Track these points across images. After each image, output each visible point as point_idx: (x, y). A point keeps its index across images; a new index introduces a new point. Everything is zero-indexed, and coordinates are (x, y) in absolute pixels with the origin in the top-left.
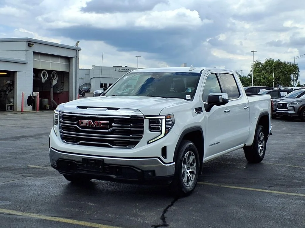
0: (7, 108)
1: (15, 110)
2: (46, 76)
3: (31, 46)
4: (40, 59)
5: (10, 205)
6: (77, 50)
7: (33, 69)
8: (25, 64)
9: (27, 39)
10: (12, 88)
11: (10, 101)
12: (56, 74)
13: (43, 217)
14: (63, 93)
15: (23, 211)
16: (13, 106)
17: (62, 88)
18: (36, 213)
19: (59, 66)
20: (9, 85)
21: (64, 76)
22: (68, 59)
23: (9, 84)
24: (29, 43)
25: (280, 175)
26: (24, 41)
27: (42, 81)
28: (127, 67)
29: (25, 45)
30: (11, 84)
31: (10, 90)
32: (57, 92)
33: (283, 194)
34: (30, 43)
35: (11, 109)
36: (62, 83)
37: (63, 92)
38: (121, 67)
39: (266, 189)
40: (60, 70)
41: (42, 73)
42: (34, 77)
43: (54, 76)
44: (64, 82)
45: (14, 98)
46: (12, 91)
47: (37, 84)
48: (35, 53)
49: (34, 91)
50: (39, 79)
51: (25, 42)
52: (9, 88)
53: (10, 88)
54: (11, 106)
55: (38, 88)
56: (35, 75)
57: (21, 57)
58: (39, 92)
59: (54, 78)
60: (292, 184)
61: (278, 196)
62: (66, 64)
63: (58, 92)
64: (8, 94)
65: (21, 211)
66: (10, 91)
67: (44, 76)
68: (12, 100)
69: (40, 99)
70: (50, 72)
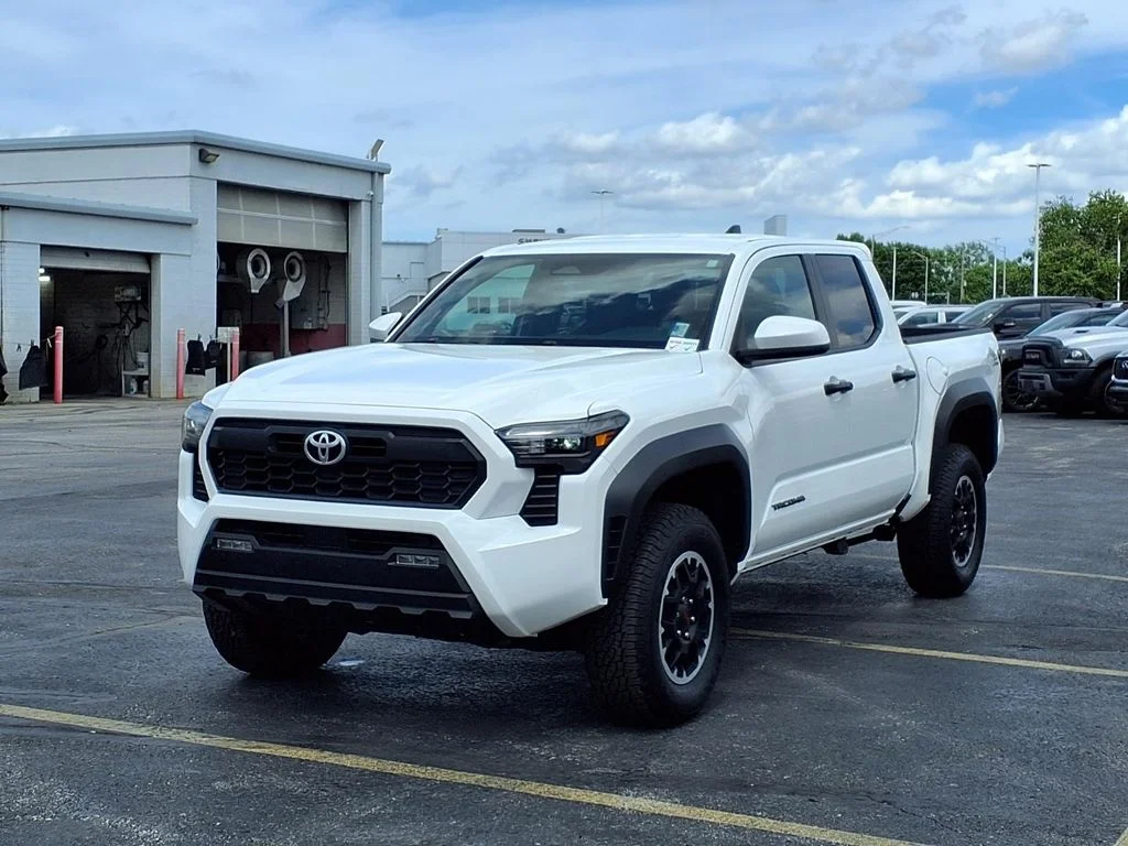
0: (128, 386)
1: (153, 394)
2: (263, 270)
3: (208, 162)
4: (242, 208)
5: (111, 705)
6: (375, 173)
7: (218, 243)
8: (190, 225)
9: (195, 137)
10: (142, 314)
11: (136, 362)
12: (300, 262)
13: (219, 741)
14: (326, 331)
15: (155, 724)
16: (147, 378)
17: (322, 314)
18: (195, 730)
19: (309, 232)
20: (133, 303)
21: (327, 269)
22: (343, 207)
23: (133, 297)
24: (201, 152)
25: (1074, 609)
26: (186, 143)
27: (250, 289)
28: (566, 233)
29: (185, 157)
30: (139, 298)
31: (135, 321)
32: (306, 327)
33: (1069, 673)
34: (205, 150)
35: (140, 390)
36: (324, 292)
37: (325, 328)
38: (543, 231)
39: (1013, 656)
40: (315, 247)
41: (250, 258)
42: (220, 272)
43: (291, 269)
44: (330, 288)
45: (148, 350)
46: (144, 324)
47: (231, 300)
48: (224, 186)
49: (220, 323)
50: (239, 280)
51: (188, 147)
52: (132, 314)
53: (137, 314)
54: (141, 380)
55: (237, 315)
56: (224, 267)
57: (175, 201)
58: (237, 329)
59: (293, 277)
60: (1112, 640)
61: (1049, 679)
62: (336, 223)
63: (308, 326)
64: (128, 337)
65: (149, 723)
66: (137, 326)
67: (256, 268)
68: (142, 358)
69: (244, 353)
70: (277, 254)
